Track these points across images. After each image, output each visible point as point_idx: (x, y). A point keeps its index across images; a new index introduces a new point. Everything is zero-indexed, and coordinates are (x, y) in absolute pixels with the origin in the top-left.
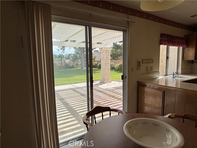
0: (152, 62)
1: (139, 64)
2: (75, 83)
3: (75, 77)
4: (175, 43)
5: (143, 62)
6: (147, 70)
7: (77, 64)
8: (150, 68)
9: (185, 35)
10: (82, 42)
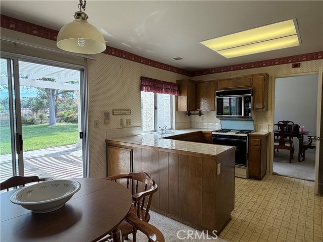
0: (129, 113)
1: (107, 116)
2: (28, 151)
3: (31, 140)
4: (162, 90)
5: (114, 114)
6: (122, 124)
7: (41, 117)
8: (127, 122)
9: (177, 81)
10: (40, 79)
